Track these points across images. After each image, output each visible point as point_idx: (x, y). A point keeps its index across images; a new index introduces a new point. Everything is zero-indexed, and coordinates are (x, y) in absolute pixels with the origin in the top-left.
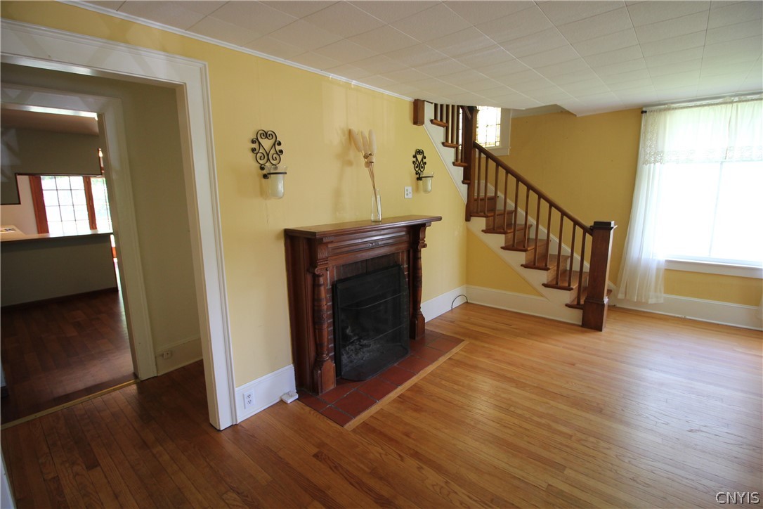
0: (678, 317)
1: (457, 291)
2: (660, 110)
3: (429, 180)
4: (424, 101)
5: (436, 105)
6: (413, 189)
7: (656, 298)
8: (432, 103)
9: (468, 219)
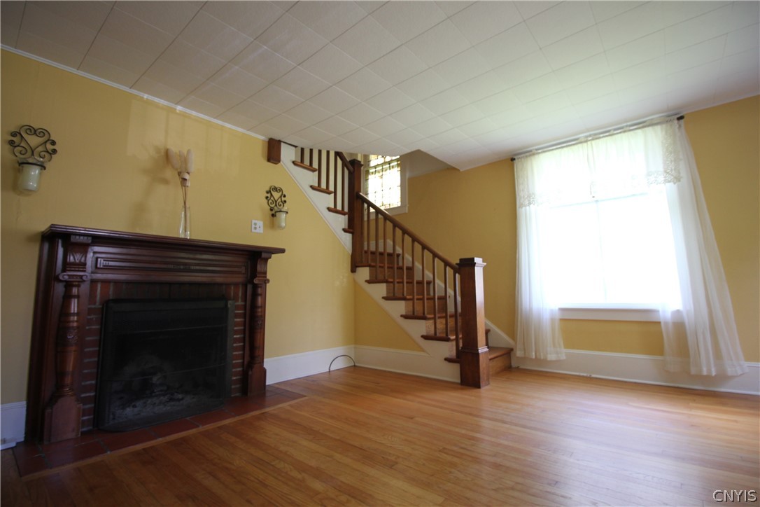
0: (583, 377)
1: (340, 350)
2: (527, 157)
3: (283, 215)
4: (280, 142)
5: (302, 150)
6: (265, 225)
7: (555, 352)
8: (296, 147)
9: (353, 270)
